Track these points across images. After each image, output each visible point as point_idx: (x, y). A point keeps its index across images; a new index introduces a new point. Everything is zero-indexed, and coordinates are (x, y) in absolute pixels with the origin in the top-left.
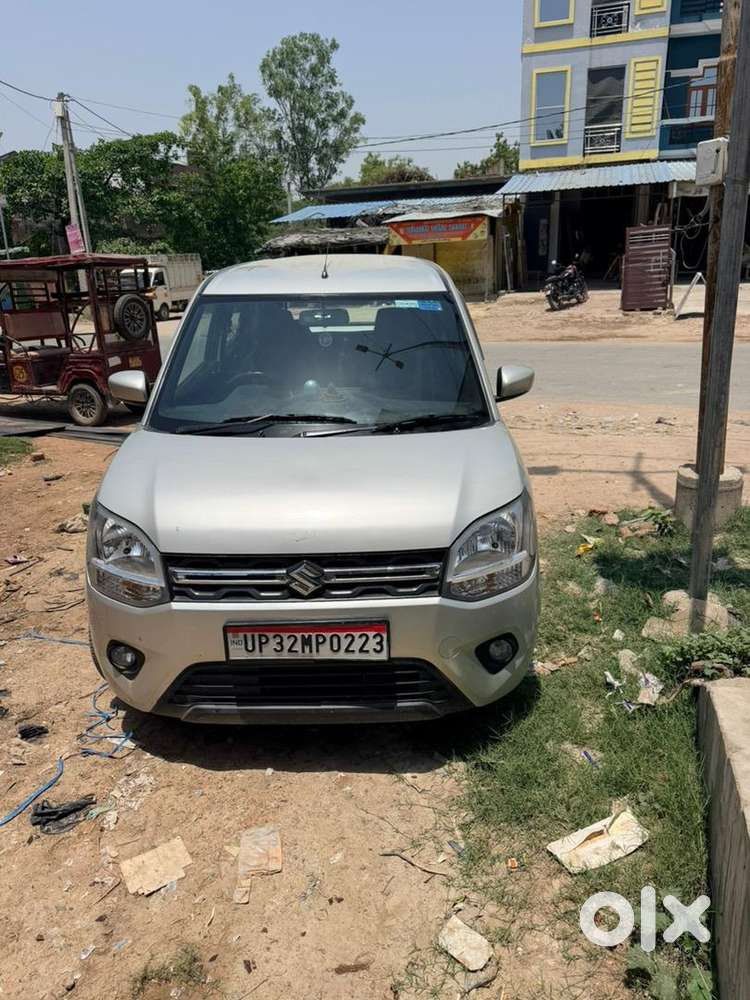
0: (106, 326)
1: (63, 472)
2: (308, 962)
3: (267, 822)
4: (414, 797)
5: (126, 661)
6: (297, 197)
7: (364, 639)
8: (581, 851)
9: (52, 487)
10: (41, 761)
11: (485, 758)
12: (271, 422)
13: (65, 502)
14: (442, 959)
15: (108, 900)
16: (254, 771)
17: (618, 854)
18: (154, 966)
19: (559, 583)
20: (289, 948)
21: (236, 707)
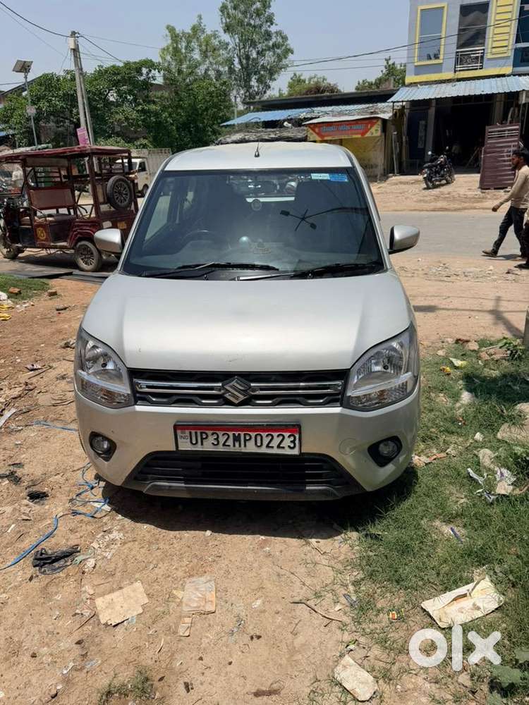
0: (101, 199)
1: (70, 305)
2: (234, 686)
3: (205, 572)
4: (318, 558)
5: (103, 448)
6: (241, 107)
7: (281, 438)
8: (448, 610)
9: (61, 315)
10: (43, 518)
11: (373, 531)
12: (213, 269)
13: (70, 326)
14: (337, 689)
15: (85, 628)
16: (197, 532)
17: (479, 614)
18: (116, 683)
19: (433, 395)
20: (219, 674)
21: (183, 485)
